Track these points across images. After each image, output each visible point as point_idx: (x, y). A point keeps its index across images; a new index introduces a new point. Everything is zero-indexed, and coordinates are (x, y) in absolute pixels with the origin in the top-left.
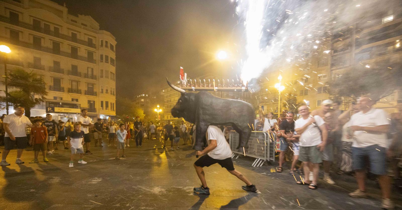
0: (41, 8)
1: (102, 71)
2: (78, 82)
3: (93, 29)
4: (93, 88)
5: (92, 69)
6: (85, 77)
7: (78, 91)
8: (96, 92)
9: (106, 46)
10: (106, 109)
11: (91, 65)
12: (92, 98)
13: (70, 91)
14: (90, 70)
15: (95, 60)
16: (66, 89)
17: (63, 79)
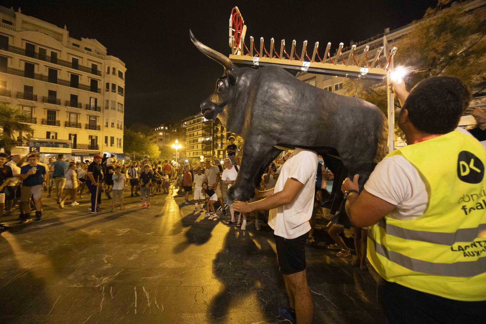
0: (37, 30)
1: (108, 101)
2: (77, 114)
3: (98, 53)
4: (95, 121)
5: (96, 100)
6: (87, 109)
7: (77, 125)
8: (99, 126)
9: (114, 73)
10: (111, 146)
11: (94, 95)
12: (93, 133)
13: (68, 124)
14: (93, 101)
15: (100, 89)
16: (62, 123)
17: (59, 111)
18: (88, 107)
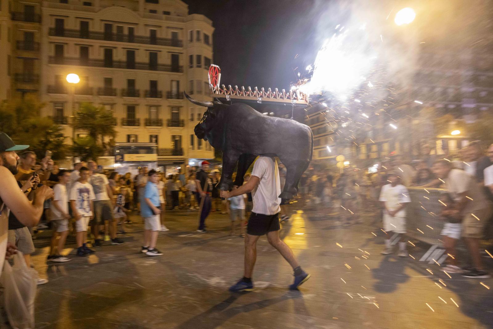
1: (192, 82)
2: (158, 107)
3: (179, 16)
4: (178, 114)
5: (178, 82)
6: (168, 98)
7: (158, 123)
8: (183, 121)
9: (198, 40)
10: (199, 148)
11: (175, 76)
12: (176, 131)
13: (149, 123)
14: (174, 84)
15: (182, 67)
16: (142, 122)
17: (138, 105)
18: (169, 95)
